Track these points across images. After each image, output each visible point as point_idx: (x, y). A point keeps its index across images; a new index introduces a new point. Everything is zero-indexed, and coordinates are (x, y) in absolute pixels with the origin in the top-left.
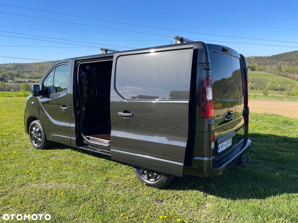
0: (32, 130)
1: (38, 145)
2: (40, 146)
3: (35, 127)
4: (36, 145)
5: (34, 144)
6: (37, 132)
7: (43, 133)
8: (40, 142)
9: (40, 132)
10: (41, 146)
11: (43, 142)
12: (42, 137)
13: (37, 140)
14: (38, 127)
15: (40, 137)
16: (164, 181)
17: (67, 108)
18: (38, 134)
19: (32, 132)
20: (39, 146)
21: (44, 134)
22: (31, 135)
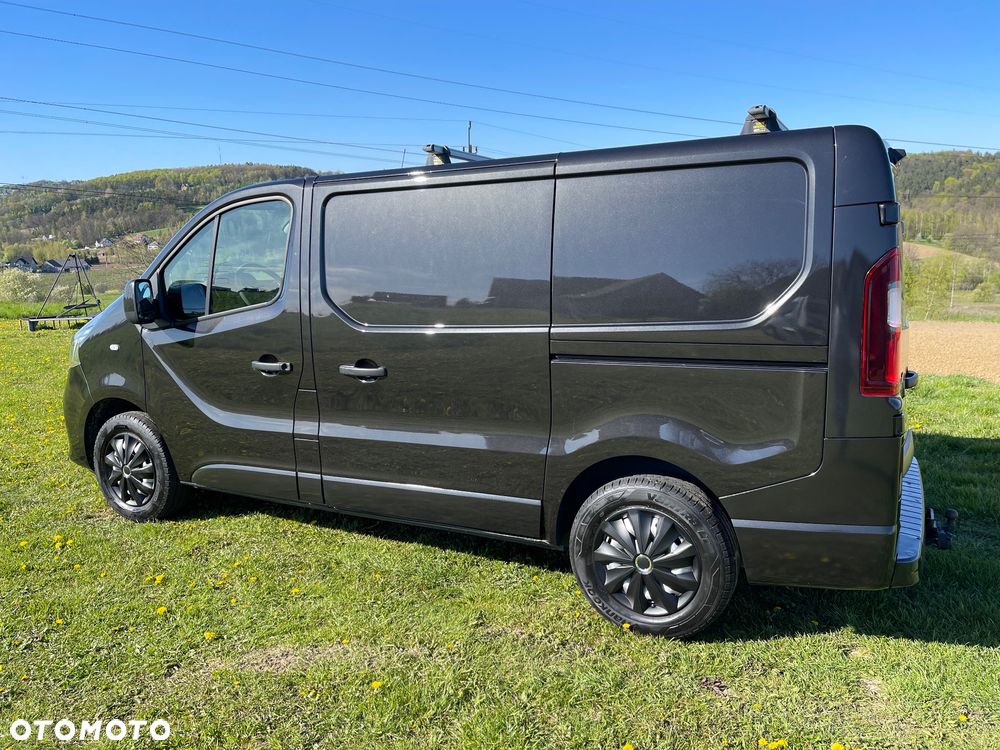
0: (111, 450)
1: (140, 504)
2: (147, 507)
3: (122, 437)
4: (129, 506)
5: (122, 504)
6: (135, 457)
7: (164, 459)
8: (149, 493)
9: (145, 455)
10: (155, 507)
11: (161, 494)
12: (158, 473)
13: (135, 486)
14: (136, 437)
15: (150, 475)
16: (708, 615)
17: (284, 366)
18: (141, 466)
19: (110, 457)
20: (142, 508)
21: (165, 464)
22: (106, 469)
